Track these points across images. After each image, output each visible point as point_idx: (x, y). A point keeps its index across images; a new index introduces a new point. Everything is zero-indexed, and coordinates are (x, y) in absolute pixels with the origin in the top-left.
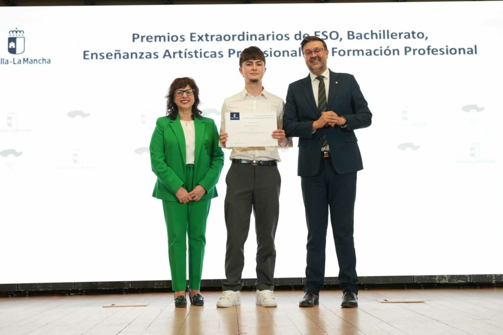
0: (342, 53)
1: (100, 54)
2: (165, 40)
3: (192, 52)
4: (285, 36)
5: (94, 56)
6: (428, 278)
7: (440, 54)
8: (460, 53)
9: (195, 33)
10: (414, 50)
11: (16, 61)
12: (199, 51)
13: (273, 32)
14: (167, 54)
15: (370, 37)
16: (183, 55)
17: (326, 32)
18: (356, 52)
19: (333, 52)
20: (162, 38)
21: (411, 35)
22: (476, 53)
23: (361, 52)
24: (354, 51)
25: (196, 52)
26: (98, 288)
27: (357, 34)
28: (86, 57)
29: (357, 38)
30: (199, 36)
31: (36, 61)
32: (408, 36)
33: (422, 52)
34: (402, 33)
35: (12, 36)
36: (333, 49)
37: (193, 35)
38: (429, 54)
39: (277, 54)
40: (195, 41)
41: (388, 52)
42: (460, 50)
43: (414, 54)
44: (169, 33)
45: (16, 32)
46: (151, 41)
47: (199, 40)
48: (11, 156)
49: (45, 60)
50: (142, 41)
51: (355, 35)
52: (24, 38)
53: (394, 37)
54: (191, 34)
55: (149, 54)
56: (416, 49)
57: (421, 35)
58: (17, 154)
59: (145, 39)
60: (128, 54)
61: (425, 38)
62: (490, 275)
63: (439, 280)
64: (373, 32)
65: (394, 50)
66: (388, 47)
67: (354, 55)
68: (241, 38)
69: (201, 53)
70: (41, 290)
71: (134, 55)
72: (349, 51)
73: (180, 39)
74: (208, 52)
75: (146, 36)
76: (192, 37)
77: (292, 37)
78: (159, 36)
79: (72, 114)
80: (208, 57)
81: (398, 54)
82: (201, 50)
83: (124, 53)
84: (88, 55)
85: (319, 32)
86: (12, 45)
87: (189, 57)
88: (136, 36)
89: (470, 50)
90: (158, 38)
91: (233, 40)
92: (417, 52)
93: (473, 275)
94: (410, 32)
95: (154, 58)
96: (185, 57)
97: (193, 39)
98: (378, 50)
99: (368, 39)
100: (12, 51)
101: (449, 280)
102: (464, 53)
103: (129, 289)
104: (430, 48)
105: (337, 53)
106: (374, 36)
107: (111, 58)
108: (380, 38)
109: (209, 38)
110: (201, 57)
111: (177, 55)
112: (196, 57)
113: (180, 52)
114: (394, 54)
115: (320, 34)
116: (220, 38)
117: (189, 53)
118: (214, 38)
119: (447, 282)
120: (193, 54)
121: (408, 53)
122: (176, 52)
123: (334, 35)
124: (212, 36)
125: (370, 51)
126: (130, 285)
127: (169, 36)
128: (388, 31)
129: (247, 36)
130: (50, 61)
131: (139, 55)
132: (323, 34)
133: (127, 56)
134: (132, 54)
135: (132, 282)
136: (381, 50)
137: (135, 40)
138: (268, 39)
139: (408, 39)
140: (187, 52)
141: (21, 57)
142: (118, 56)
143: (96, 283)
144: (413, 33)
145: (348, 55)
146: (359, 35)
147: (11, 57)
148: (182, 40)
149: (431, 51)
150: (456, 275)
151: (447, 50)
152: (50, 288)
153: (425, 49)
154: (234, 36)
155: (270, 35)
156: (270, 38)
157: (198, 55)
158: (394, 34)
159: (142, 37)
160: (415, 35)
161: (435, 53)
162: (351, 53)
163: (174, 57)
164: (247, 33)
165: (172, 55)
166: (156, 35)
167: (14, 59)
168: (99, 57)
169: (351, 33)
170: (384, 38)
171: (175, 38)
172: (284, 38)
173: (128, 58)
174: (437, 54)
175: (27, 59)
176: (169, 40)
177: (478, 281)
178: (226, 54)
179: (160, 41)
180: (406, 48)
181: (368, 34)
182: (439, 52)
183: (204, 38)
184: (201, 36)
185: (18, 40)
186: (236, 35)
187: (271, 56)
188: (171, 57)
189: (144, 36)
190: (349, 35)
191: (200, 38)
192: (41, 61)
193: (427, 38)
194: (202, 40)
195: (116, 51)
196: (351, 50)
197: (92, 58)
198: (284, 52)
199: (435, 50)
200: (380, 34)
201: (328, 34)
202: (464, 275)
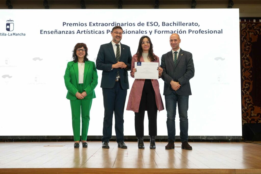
0: (159, 32)
1: (48, 32)
2: (78, 26)
3: (90, 31)
4: (133, 24)
5: (45, 32)
6: (196, 137)
7: (205, 33)
8: (214, 33)
9: (92, 22)
10: (193, 31)
11: (10, 35)
12: (93, 31)
13: (128, 22)
14: (79, 32)
15: (173, 25)
16: (86, 32)
17: (152, 22)
18: (166, 32)
19: (155, 32)
20: (77, 25)
21: (192, 24)
22: (222, 33)
23: (168, 32)
24: (165, 31)
25: (92, 31)
26: (46, 139)
27: (167, 23)
28: (42, 33)
29: (166, 25)
30: (93, 24)
31: (19, 34)
32: (190, 25)
33: (197, 32)
34: (188, 23)
35: (8, 23)
36: (155, 30)
37: (91, 23)
38: (200, 33)
39: (129, 32)
40: (92, 26)
41: (181, 32)
42: (214, 31)
43: (193, 33)
44: (79, 22)
45: (10, 21)
46: (72, 26)
47: (93, 26)
48: (7, 78)
49: (23, 34)
50: (67, 26)
51: (166, 24)
52: (13, 24)
53: (184, 25)
54: (90, 23)
55: (70, 32)
56: (194, 31)
57: (196, 24)
58: (10, 77)
59: (68, 25)
60: (60, 31)
61: (198, 26)
62: (225, 136)
63: (202, 138)
64: (174, 23)
65: (183, 31)
66: (181, 30)
67: (165, 33)
68: (113, 25)
69: (94, 31)
70: (20, 139)
71: (63, 32)
72: (162, 31)
73: (84, 25)
74: (97, 31)
75: (69, 23)
76: (90, 24)
77: (136, 24)
78: (75, 23)
79: (35, 59)
80: (97, 33)
81: (186, 33)
82: (94, 30)
83: (59, 31)
84: (42, 32)
85: (149, 22)
86: (8, 27)
87: (89, 34)
88: (64, 23)
89: (219, 31)
90: (74, 25)
91: (109, 26)
92: (194, 32)
93: (217, 136)
94: (191, 23)
95: (73, 34)
96: (87, 33)
97: (91, 25)
98: (176, 31)
99: (172, 26)
100: (8, 30)
101: (206, 138)
102: (216, 33)
103: (59, 139)
104: (200, 30)
105: (157, 32)
106: (175, 24)
107: (53, 34)
108: (177, 25)
109: (98, 25)
110: (94, 33)
111: (83, 32)
112: (92, 33)
113: (85, 31)
114: (183, 33)
115: (150, 23)
116: (103, 25)
117: (89, 32)
118: (100, 25)
119: (205, 139)
120: (91, 32)
121: (190, 33)
122: (83, 31)
123: (156, 24)
124: (99, 24)
125: (173, 31)
126: (60, 138)
127: (79, 24)
128: (181, 22)
129: (116, 24)
130: (25, 34)
131: (66, 32)
132: (151, 23)
133: (60, 33)
134: (62, 32)
135: (61, 136)
136: (178, 31)
137: (64, 25)
138: (125, 25)
139: (190, 26)
140: (88, 31)
141: (12, 32)
142: (56, 32)
143: (45, 136)
144: (193, 23)
145: (162, 33)
146: (168, 24)
147: (7, 32)
148: (86, 25)
149: (201, 32)
150: (210, 136)
151: (208, 31)
152: (24, 138)
153: (198, 30)
154: (109, 24)
155: (126, 23)
156: (126, 25)
157: (93, 32)
158: (184, 24)
159: (67, 24)
160: (194, 24)
161: (203, 33)
162: (164, 32)
163: (82, 33)
164: (116, 22)
165: (81, 32)
166: (74, 23)
167: (9, 33)
168: (47, 33)
169: (164, 23)
170: (179, 25)
171: (82, 25)
172: (133, 25)
173: (61, 33)
174: (204, 33)
175: (15, 33)
176: (79, 26)
177: (220, 139)
178: (105, 32)
179: (75, 26)
180: (189, 30)
181: (172, 23)
182: (205, 32)
183: (96, 25)
184: (94, 24)
185: (11, 25)
186: (110, 23)
187: (126, 33)
188: (80, 33)
189: (68, 24)
190: (163, 24)
191: (94, 25)
192: (21, 35)
193: (199, 26)
194: (95, 26)
195: (55, 30)
196: (163, 31)
197: (44, 33)
198: (132, 31)
199: (203, 31)
200: (177, 24)
201: (153, 23)
202: (213, 136)
